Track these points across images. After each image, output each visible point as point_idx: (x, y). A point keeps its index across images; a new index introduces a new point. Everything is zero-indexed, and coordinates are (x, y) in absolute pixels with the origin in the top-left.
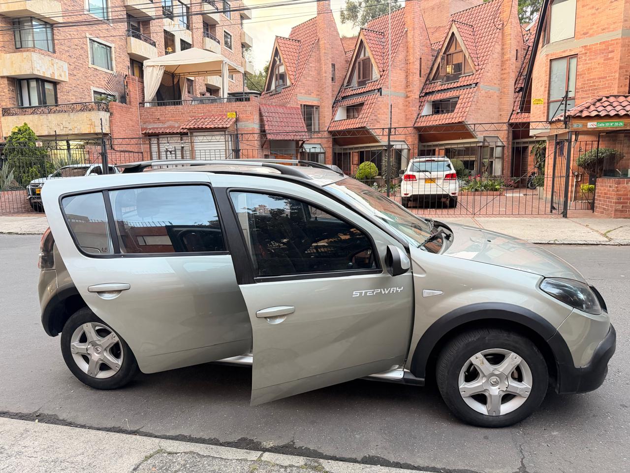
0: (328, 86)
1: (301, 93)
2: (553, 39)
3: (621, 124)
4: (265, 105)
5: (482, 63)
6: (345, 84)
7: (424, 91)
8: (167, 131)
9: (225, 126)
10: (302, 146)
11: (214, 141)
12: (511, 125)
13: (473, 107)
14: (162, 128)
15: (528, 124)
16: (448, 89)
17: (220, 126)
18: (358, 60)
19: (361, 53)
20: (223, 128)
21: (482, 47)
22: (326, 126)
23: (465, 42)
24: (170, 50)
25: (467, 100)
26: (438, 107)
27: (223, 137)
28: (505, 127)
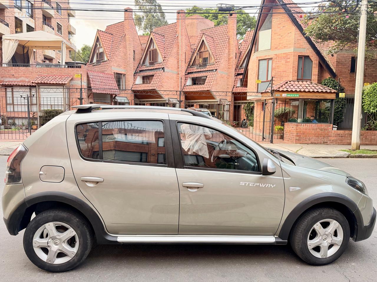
0: (131, 63)
1: (114, 66)
2: (260, 49)
3: (298, 95)
4: (91, 71)
5: (219, 58)
6: (141, 63)
7: (187, 71)
8: (20, 84)
9: (63, 83)
10: (114, 98)
11: (58, 92)
12: (233, 93)
13: (215, 82)
14: (16, 81)
15: (246, 93)
16: (201, 71)
17: (60, 83)
18: (149, 50)
19: (151, 46)
20: (62, 84)
21: (218, 50)
22: (130, 87)
23: (210, 46)
24: (19, 30)
25: (212, 78)
26: (195, 81)
27: (62, 90)
28: (230, 94)
